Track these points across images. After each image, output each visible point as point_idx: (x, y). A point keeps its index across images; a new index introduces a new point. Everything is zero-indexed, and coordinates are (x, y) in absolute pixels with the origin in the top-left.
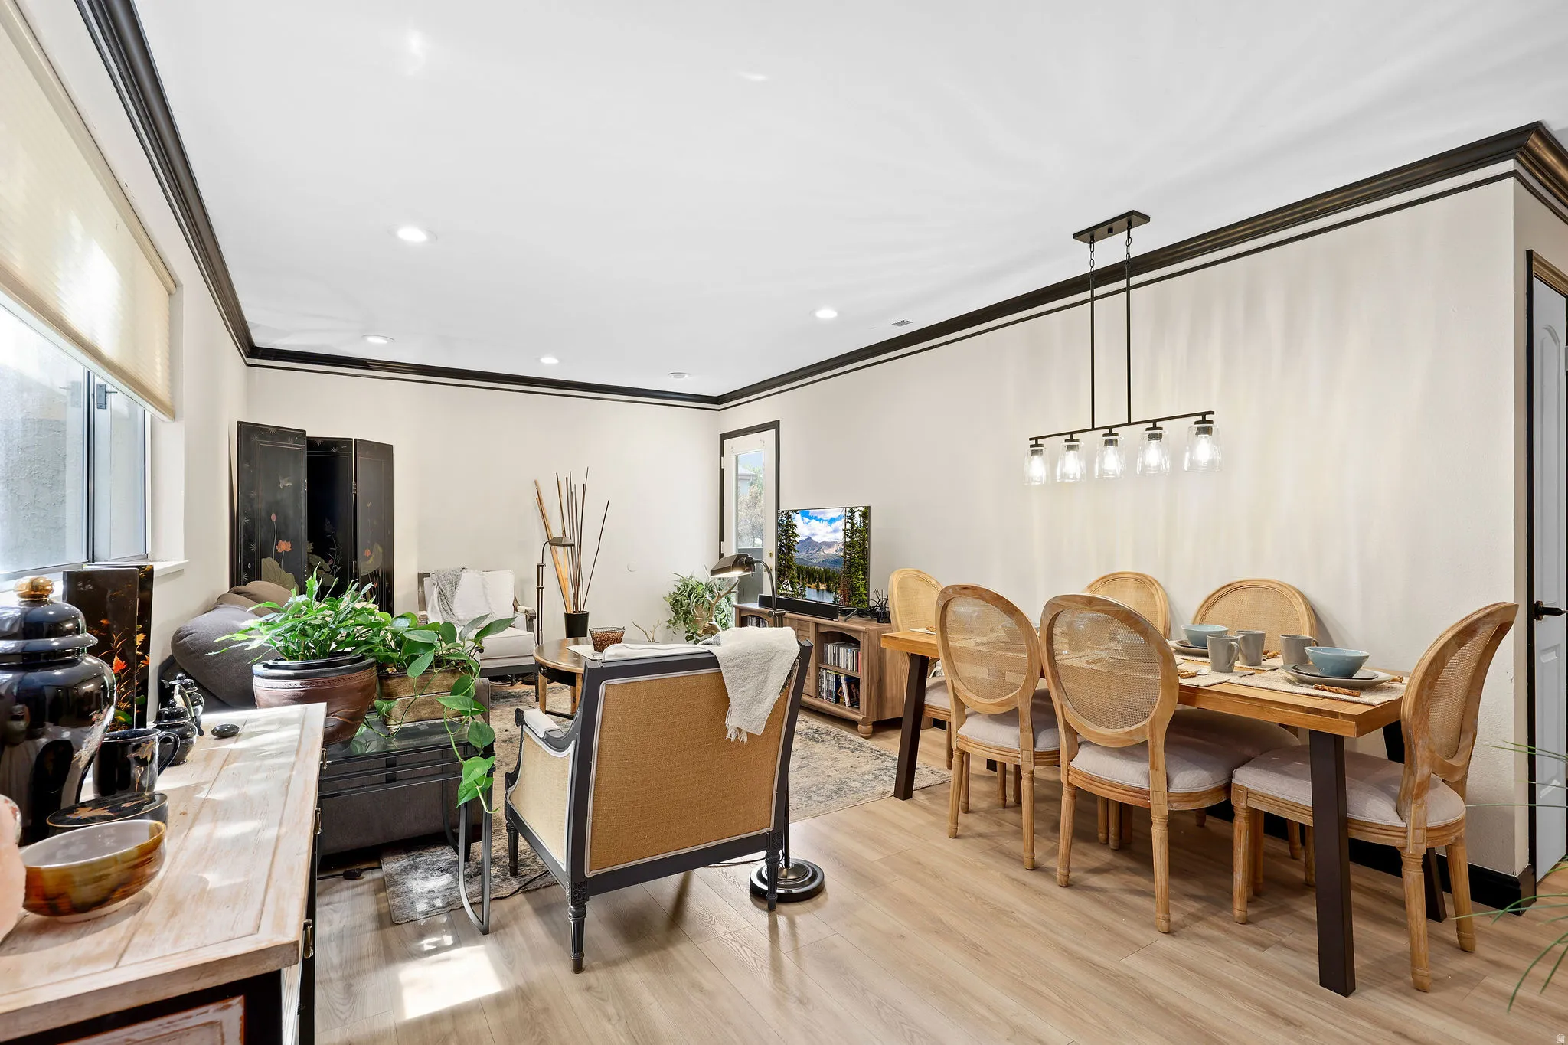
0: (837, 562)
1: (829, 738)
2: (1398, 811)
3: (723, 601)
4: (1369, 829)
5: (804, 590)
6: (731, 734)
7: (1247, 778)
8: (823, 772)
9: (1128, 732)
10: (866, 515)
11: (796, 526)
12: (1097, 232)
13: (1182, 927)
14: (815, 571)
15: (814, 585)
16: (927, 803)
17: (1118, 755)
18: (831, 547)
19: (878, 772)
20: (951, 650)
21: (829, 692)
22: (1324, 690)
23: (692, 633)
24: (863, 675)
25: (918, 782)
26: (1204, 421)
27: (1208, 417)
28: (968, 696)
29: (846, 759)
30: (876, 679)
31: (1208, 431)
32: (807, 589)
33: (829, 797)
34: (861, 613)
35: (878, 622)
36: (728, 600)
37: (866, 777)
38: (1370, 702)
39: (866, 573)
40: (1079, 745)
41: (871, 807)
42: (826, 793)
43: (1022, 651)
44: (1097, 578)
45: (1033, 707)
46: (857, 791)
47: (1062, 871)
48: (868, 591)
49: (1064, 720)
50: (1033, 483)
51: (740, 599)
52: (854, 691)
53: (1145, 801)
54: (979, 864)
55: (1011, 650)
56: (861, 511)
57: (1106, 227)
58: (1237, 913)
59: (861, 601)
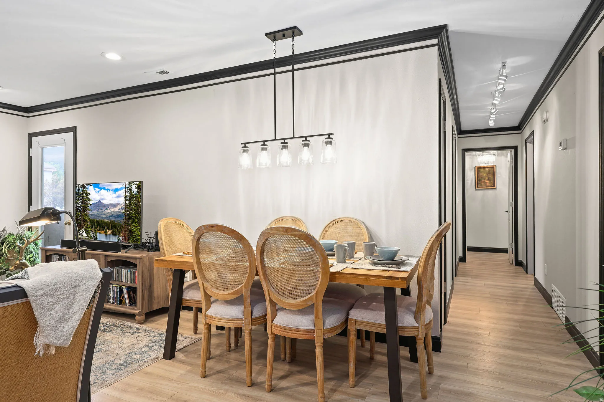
0: (119, 216)
1: (115, 328)
2: (415, 319)
3: (32, 246)
4: (406, 330)
5: (96, 235)
6: (39, 350)
7: (356, 314)
8: (113, 352)
9: (305, 300)
10: (140, 187)
11: (89, 194)
12: (277, 35)
13: (329, 398)
14: (104, 222)
15: (103, 231)
16: (184, 358)
17: (298, 313)
18: (115, 207)
19: (151, 345)
20: (202, 264)
21: (115, 298)
22: (386, 267)
23: (5, 269)
24: (139, 285)
25: (179, 346)
26: (329, 138)
27: (331, 136)
28: (213, 292)
29: (128, 340)
30: (147, 287)
31: (330, 143)
32: (98, 234)
33: (119, 369)
34: (136, 247)
35: (148, 251)
36: (36, 244)
37: (143, 350)
38: (406, 270)
39: (140, 222)
40: (277, 310)
41: (149, 370)
42: (115, 367)
43: (245, 261)
44: (273, 220)
45: (252, 293)
46: (138, 360)
47: (268, 383)
48: (141, 233)
49: (270, 298)
50: (243, 168)
51: (45, 244)
52: (132, 296)
53: (313, 336)
54: (221, 391)
55: (239, 261)
56: (136, 184)
57: (282, 33)
58: (351, 383)
59: (138, 240)
